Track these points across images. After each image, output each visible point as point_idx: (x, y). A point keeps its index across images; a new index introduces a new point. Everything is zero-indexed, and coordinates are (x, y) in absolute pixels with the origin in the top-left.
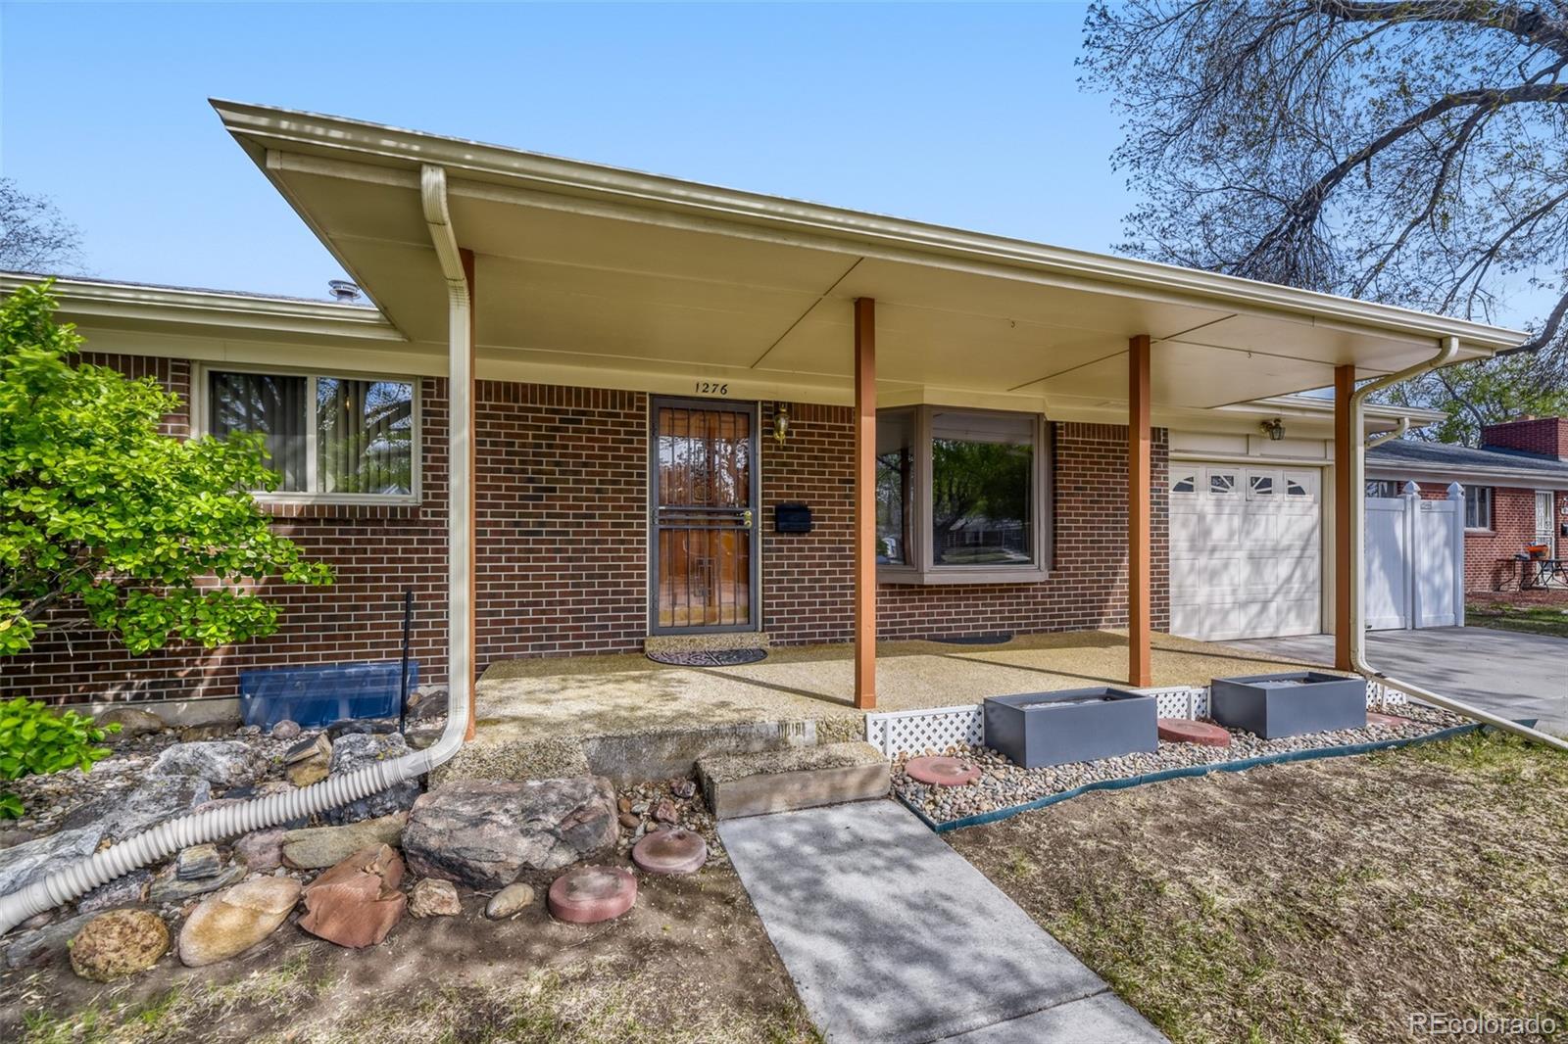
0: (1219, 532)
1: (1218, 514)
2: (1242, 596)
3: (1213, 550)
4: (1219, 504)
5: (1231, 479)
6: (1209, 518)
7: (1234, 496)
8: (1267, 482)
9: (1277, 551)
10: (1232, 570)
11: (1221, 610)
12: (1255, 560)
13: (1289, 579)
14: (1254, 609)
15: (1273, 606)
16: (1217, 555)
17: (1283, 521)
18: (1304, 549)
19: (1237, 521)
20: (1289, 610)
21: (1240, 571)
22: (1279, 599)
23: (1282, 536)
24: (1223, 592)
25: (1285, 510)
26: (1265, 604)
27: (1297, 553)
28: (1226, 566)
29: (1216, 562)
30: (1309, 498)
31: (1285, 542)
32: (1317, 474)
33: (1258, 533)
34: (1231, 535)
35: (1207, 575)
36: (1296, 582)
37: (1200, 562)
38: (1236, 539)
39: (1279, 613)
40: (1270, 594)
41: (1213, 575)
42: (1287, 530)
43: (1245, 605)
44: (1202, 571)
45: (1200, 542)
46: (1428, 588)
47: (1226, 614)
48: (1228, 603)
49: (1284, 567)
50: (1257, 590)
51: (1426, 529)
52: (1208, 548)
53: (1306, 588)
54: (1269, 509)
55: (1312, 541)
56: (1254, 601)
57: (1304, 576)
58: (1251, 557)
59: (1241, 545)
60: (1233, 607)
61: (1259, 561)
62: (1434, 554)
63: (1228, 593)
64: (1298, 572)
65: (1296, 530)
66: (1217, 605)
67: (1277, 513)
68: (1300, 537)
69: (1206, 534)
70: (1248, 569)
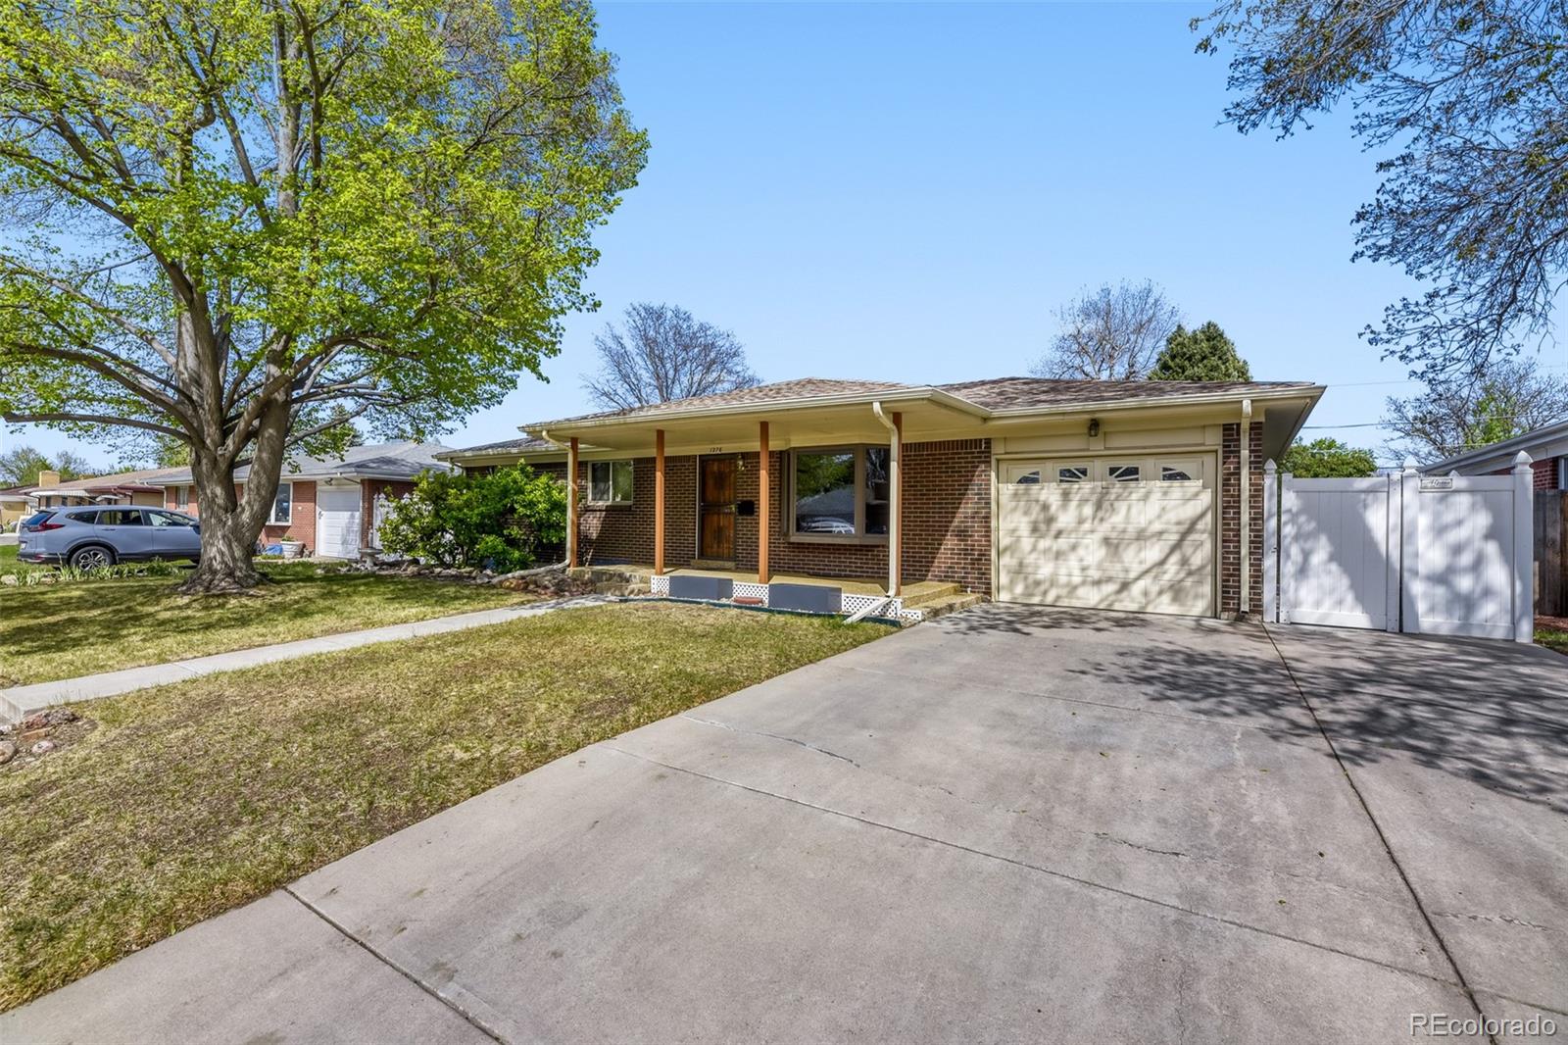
0: (1065, 519)
1: (1064, 505)
2: (1095, 574)
3: (1059, 533)
4: (1066, 496)
5: (1084, 473)
6: (1053, 509)
7: (1085, 487)
8: (1134, 471)
9: (1141, 536)
10: (1081, 552)
11: (1068, 584)
12: (1113, 545)
13: (1162, 562)
14: (1110, 588)
15: (1137, 589)
16: (1063, 538)
17: (1154, 505)
18: (1185, 536)
19: (1088, 510)
20: (1161, 593)
21: (1092, 553)
22: (1141, 584)
23: (1150, 523)
24: (1070, 571)
25: (1156, 496)
26: (1125, 586)
27: (1174, 538)
28: (1074, 548)
29: (1063, 543)
30: (1193, 485)
31: (1157, 527)
32: (1205, 460)
33: (1117, 519)
34: (1081, 522)
35: (1052, 555)
36: (1172, 568)
37: (1043, 544)
38: (1087, 526)
39: (1146, 594)
40: (1132, 575)
41: (1058, 555)
42: (1159, 517)
43: (1098, 583)
44: (1046, 551)
45: (1043, 527)
46: (1440, 591)
47: (1075, 588)
48: (1076, 580)
49: (1153, 553)
50: (1115, 570)
51: (1437, 515)
52: (1053, 533)
53: (1190, 573)
54: (1134, 496)
55: (1200, 526)
56: (1109, 580)
57: (1184, 562)
58: (1106, 541)
59: (1092, 531)
60: (1084, 583)
61: (1117, 546)
62: (1457, 550)
63: (1076, 572)
64: (1175, 558)
65: (1172, 516)
66: (1063, 579)
67: (1145, 498)
68: (1179, 523)
69: (1050, 520)
70: (1102, 552)
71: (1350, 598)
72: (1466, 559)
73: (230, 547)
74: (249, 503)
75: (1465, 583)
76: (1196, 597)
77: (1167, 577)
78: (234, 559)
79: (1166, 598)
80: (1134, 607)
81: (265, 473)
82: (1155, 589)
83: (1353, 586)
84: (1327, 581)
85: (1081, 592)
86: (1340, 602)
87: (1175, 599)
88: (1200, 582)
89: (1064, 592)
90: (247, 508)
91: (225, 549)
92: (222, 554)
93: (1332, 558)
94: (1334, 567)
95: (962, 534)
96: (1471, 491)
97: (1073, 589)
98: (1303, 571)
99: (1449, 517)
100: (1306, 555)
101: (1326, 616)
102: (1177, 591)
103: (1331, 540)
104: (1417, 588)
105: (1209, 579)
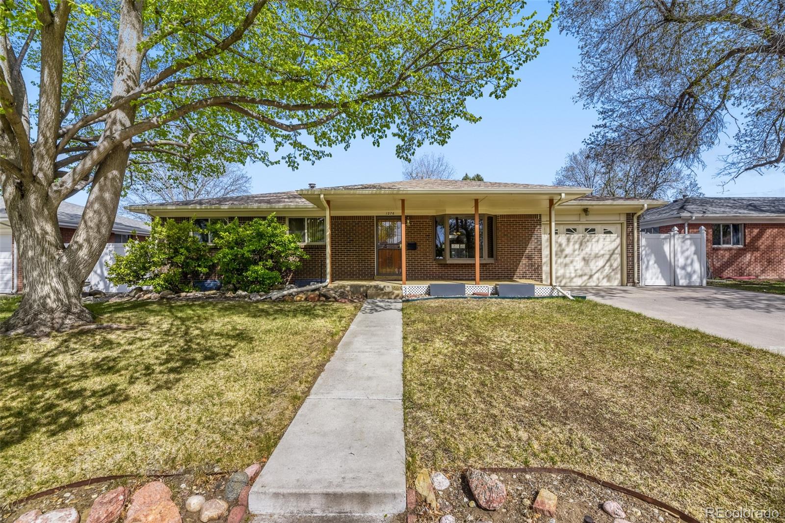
0: (568, 250)
1: (568, 245)
2: (579, 272)
3: (566, 256)
4: (568, 240)
5: (575, 230)
6: (564, 246)
7: (575, 237)
8: (593, 230)
9: (597, 256)
10: (575, 263)
11: (570, 277)
12: (586, 260)
13: (604, 266)
14: (586, 278)
15: (595, 277)
16: (567, 259)
17: (600, 245)
18: (611, 255)
19: (577, 246)
20: (603, 278)
21: (579, 264)
22: (597, 275)
23: (599, 251)
24: (570, 271)
25: (601, 240)
26: (591, 276)
27: (607, 257)
28: (572, 262)
29: (568, 260)
30: (614, 236)
31: (602, 252)
32: (619, 226)
33: (588, 250)
34: (574, 251)
35: (563, 266)
36: (607, 268)
37: (559, 261)
38: (577, 252)
39: (598, 279)
40: (594, 272)
41: (566, 265)
42: (603, 248)
43: (581, 276)
44: (561, 263)
45: (559, 253)
46: (683, 272)
47: (573, 278)
48: (573, 275)
49: (601, 263)
50: (587, 271)
51: (682, 247)
52: (564, 256)
53: (613, 270)
54: (594, 240)
55: (616, 252)
56: (585, 275)
57: (611, 266)
58: (584, 259)
59: (579, 255)
60: (576, 276)
61: (588, 261)
62: (687, 258)
63: (573, 271)
64: (608, 264)
65: (607, 248)
66: (568, 275)
67: (598, 241)
68: (609, 251)
69: (562, 251)
70: (583, 263)
71: (660, 276)
72: (689, 261)
73: (65, 284)
74: (88, 240)
75: (689, 269)
76: (615, 279)
77: (606, 271)
78: (69, 296)
79: (605, 280)
80: (594, 284)
81: (106, 212)
82: (601, 277)
83: (661, 272)
84: (654, 270)
85: (575, 280)
86: (657, 278)
87: (609, 280)
88: (616, 273)
89: (568, 280)
90: (85, 245)
91: (60, 287)
92: (57, 292)
93: (655, 262)
94: (656, 265)
95: (530, 258)
96: (690, 239)
97: (571, 279)
98: (647, 268)
99: (685, 248)
100: (648, 261)
101: (654, 282)
102: (609, 278)
103: (655, 256)
104: (678, 271)
105: (619, 272)
